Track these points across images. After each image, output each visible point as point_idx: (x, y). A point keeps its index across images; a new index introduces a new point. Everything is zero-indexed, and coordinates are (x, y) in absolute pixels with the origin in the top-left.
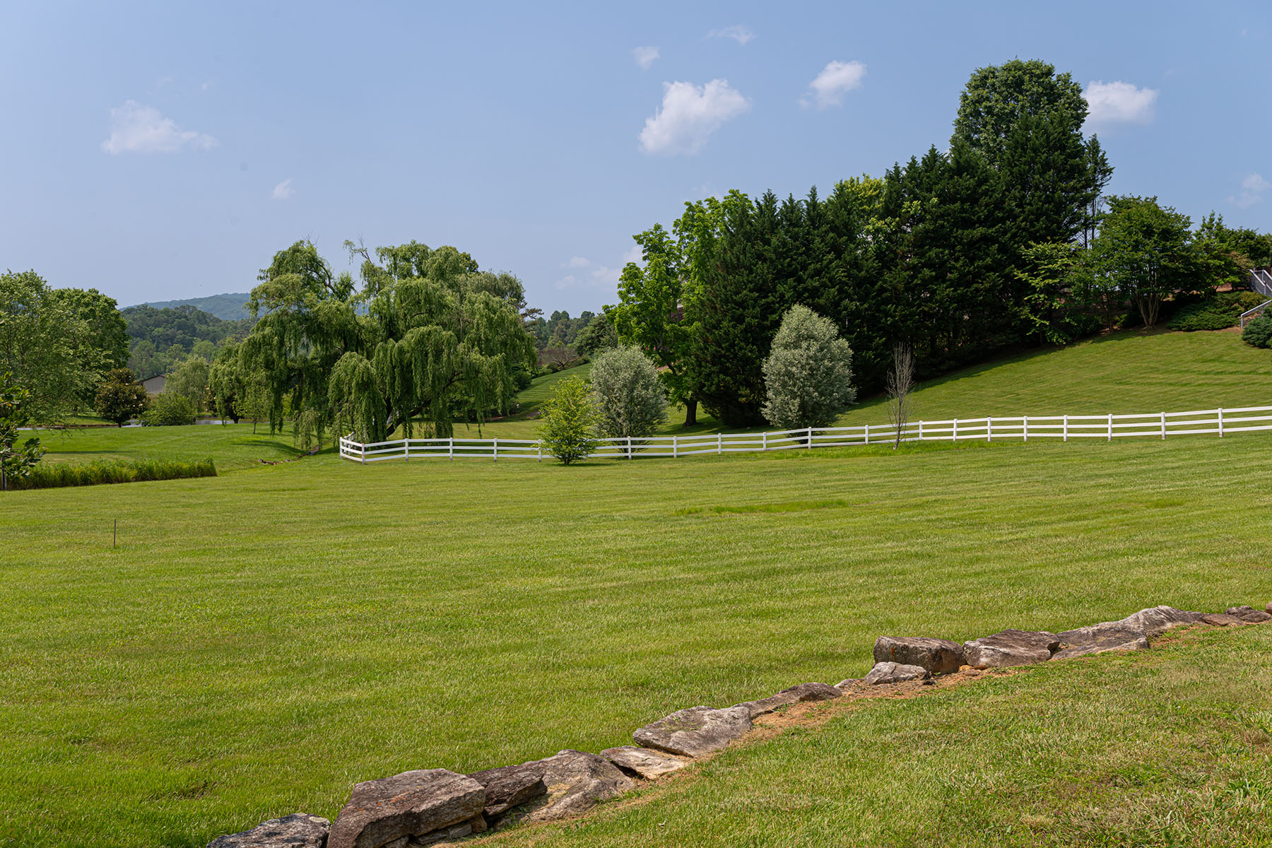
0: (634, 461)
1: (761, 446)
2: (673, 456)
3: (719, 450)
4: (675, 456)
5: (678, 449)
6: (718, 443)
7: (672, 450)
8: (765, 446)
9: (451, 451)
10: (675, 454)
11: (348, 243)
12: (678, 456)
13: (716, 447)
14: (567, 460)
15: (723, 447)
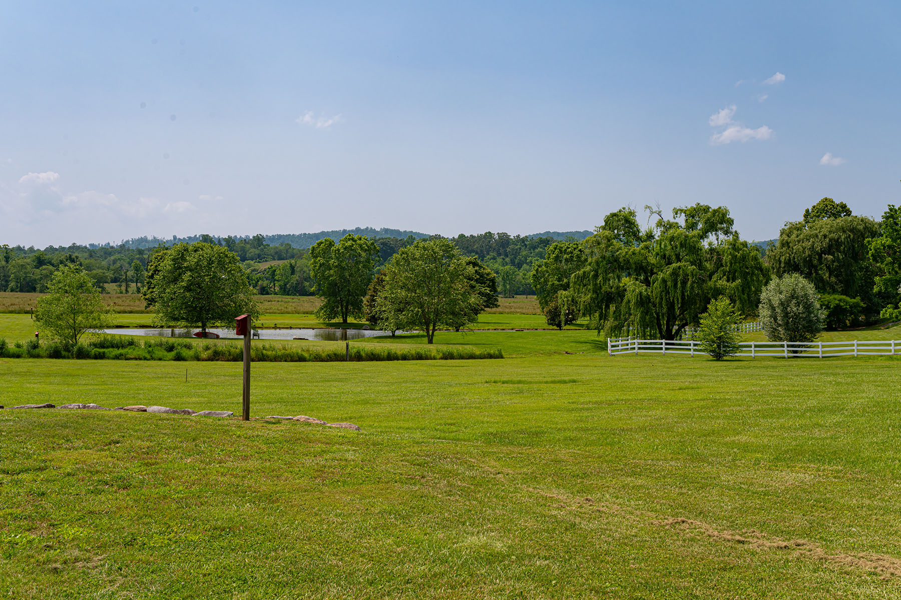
0: (789, 359)
1: (890, 351)
2: (819, 357)
3: (855, 353)
4: (821, 356)
5: (823, 352)
6: (854, 348)
7: (818, 352)
8: (893, 351)
9: (664, 349)
10: (820, 355)
11: (647, 207)
12: (823, 357)
13: (853, 350)
14: (718, 357)
15: (858, 351)
